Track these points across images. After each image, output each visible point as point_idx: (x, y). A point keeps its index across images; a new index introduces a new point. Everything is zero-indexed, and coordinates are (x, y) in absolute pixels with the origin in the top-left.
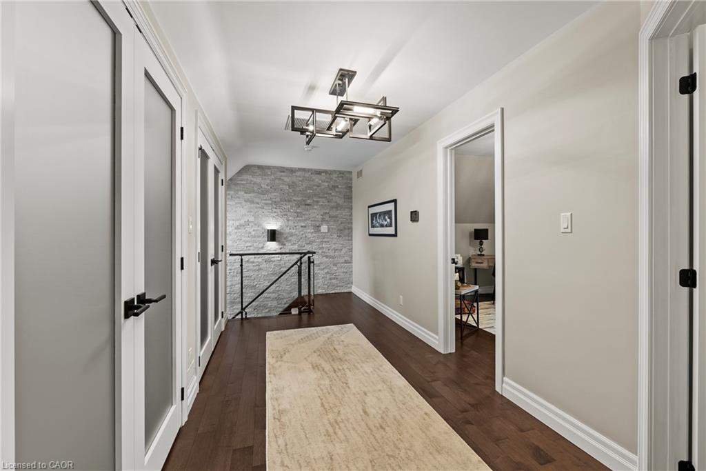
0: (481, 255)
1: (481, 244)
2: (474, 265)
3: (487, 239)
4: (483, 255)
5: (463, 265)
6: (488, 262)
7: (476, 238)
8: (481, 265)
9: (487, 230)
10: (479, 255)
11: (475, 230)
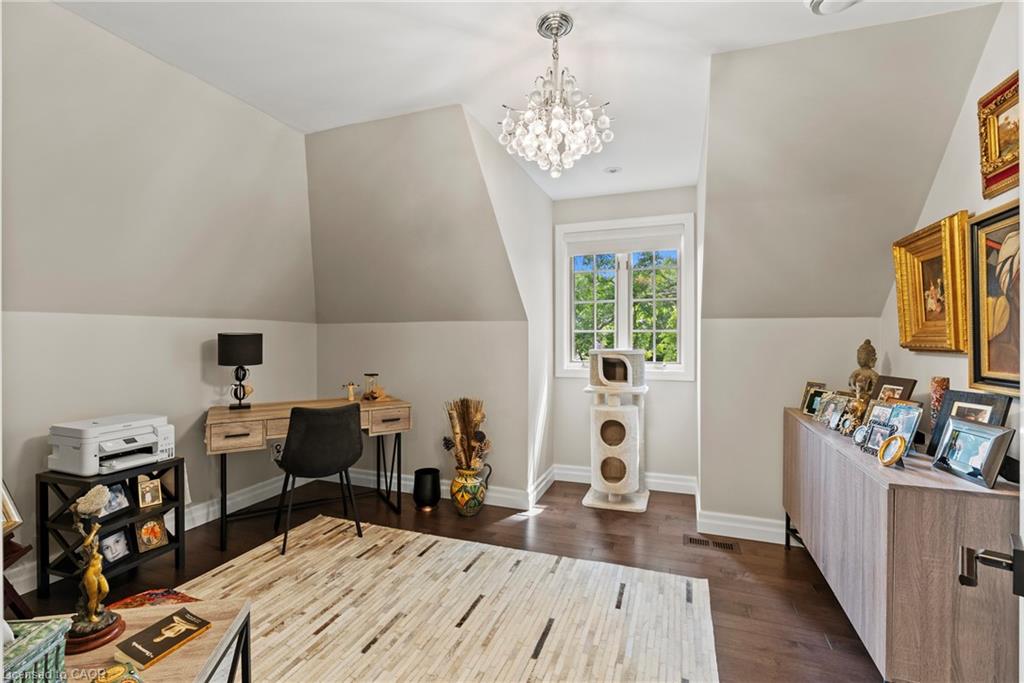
0: (240, 407)
1: (240, 377)
2: (217, 444)
3: (258, 360)
4: (248, 407)
5: (177, 446)
6: (265, 427)
7: (224, 360)
8: (244, 440)
9: (259, 337)
10: (232, 408)
11: (220, 335)
